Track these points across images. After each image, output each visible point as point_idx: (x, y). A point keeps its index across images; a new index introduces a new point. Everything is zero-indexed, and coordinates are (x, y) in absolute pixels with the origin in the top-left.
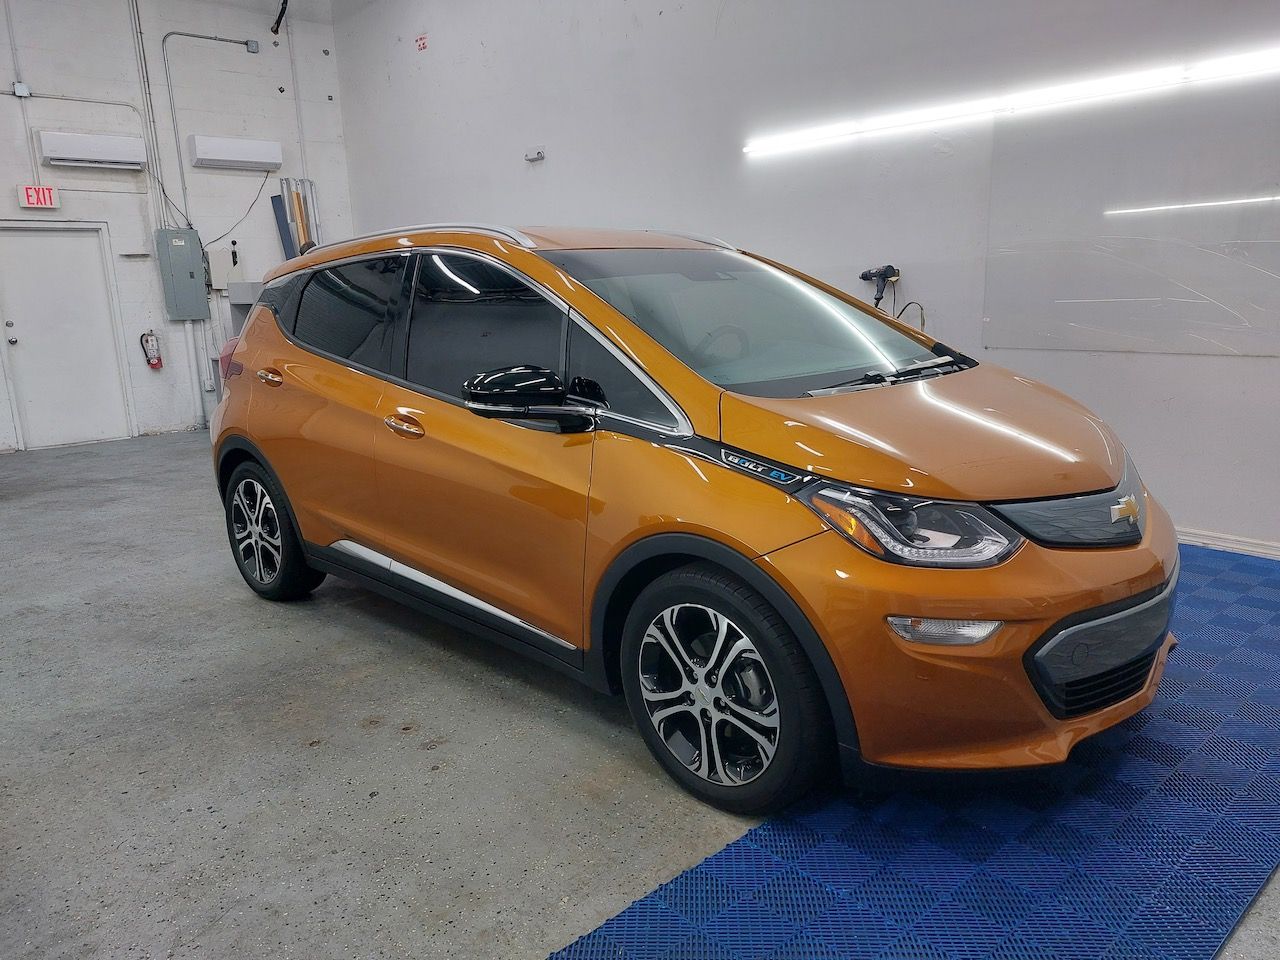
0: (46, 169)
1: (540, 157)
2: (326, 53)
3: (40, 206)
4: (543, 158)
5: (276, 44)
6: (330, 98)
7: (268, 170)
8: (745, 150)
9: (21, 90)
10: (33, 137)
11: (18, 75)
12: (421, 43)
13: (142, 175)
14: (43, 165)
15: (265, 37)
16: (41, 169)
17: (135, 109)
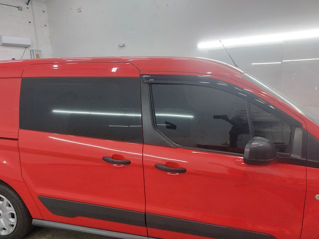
1: (124, 46)
2: (44, 12)
5: (28, 8)
6: (45, 26)
7: (26, 47)
8: (198, 46)
12: (79, 10)
15: (24, 6)
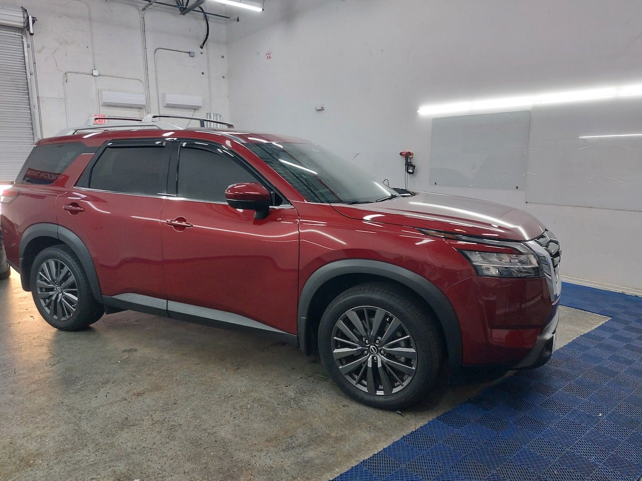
0: (104, 107)
1: (322, 109)
2: (223, 57)
3: (100, 123)
4: (323, 110)
5: (202, 53)
6: (223, 77)
7: (195, 109)
8: (418, 111)
9: (96, 73)
10: (99, 93)
11: (94, 66)
12: (268, 56)
13: (142, 110)
14: (102, 106)
15: (196, 50)
16: (101, 107)
17: (141, 81)
